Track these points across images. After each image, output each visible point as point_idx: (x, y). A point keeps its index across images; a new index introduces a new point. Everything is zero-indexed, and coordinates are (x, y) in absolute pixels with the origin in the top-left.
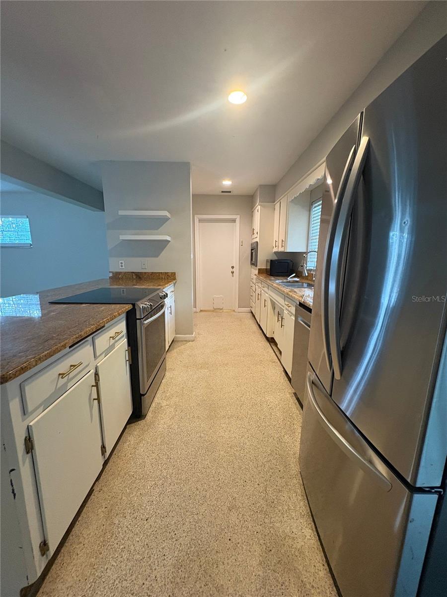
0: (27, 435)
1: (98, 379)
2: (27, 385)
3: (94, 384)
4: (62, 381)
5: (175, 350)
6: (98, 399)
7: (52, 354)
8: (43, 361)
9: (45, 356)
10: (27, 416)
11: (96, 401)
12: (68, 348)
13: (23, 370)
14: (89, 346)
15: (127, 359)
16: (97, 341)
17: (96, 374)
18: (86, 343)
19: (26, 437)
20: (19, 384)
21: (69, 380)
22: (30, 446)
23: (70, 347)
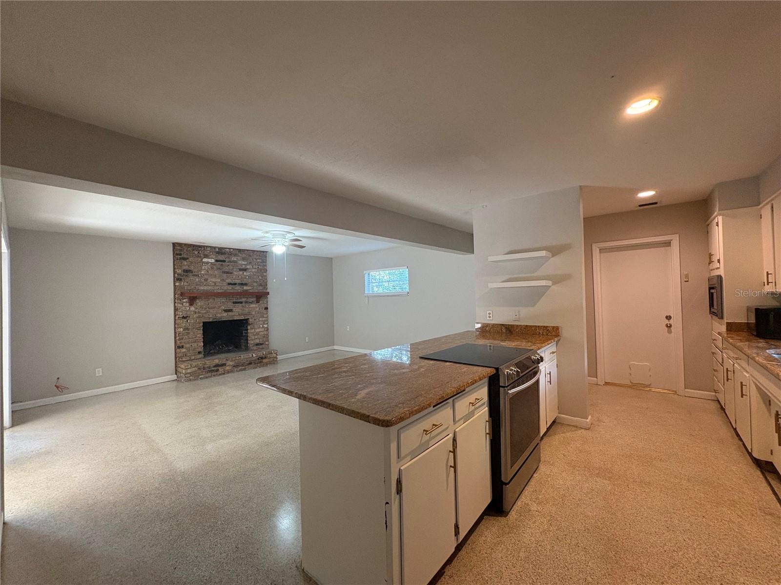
0: (398, 477)
1: (455, 446)
2: (403, 433)
3: (452, 450)
4: (426, 438)
5: (557, 437)
6: (455, 467)
7: (420, 410)
8: (414, 415)
9: (416, 410)
10: (399, 459)
11: (452, 469)
12: (432, 407)
13: (402, 419)
14: (449, 408)
15: (488, 432)
16: (457, 405)
17: (454, 440)
18: (448, 404)
19: (398, 479)
20: (397, 429)
21: (431, 439)
22: (400, 489)
23: (434, 407)
